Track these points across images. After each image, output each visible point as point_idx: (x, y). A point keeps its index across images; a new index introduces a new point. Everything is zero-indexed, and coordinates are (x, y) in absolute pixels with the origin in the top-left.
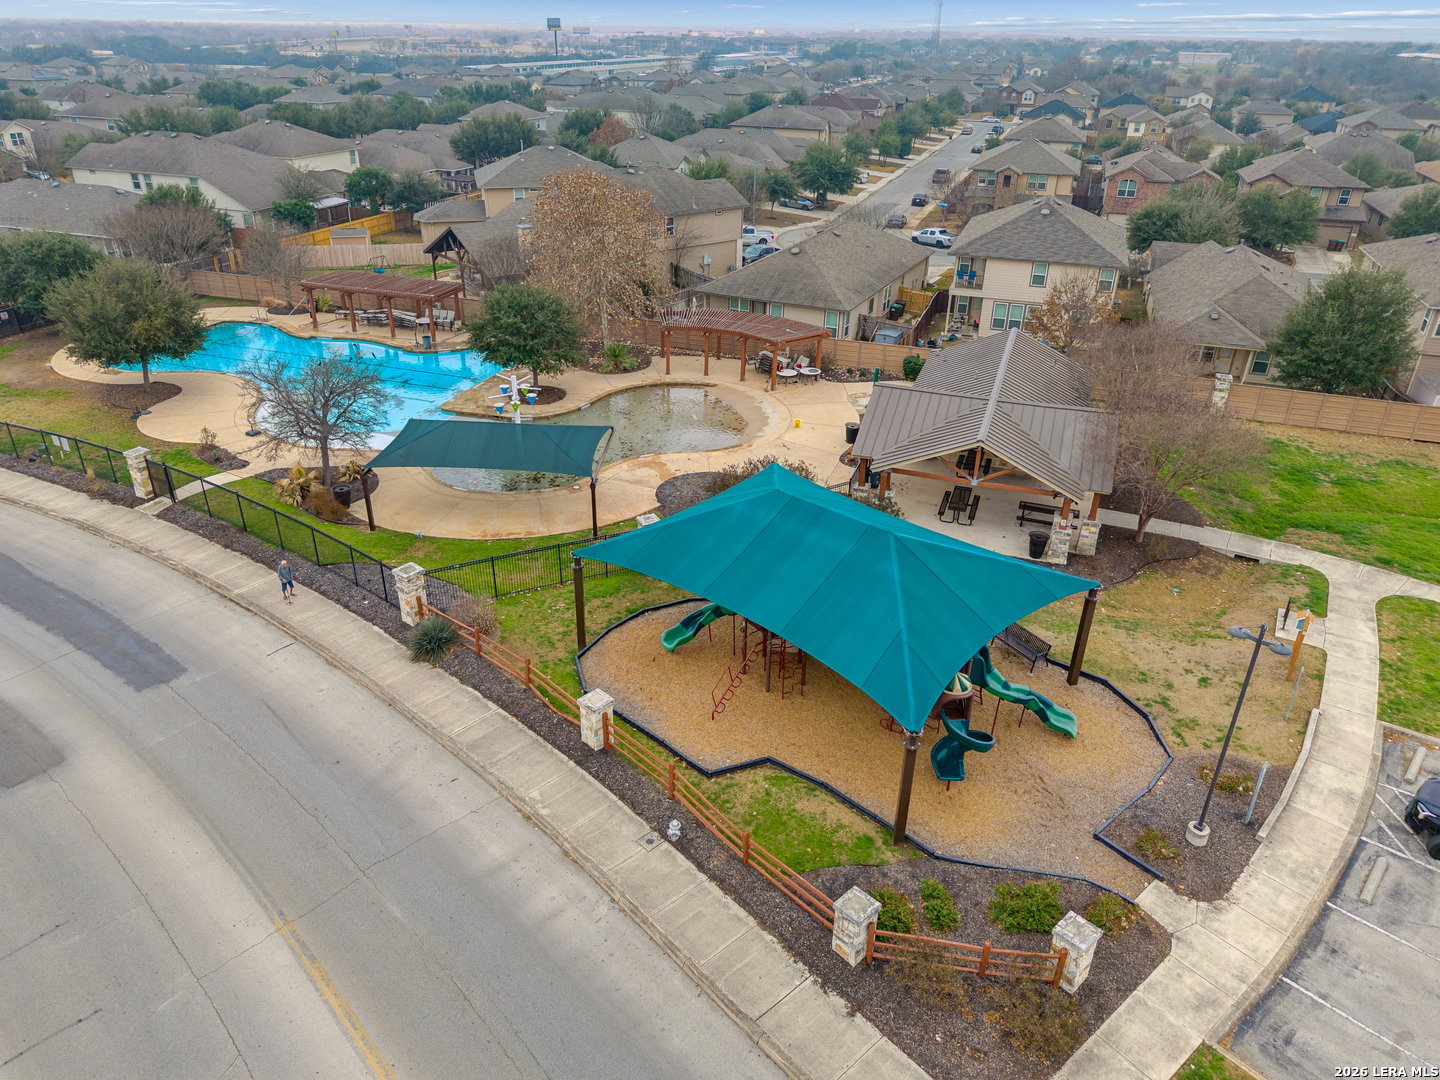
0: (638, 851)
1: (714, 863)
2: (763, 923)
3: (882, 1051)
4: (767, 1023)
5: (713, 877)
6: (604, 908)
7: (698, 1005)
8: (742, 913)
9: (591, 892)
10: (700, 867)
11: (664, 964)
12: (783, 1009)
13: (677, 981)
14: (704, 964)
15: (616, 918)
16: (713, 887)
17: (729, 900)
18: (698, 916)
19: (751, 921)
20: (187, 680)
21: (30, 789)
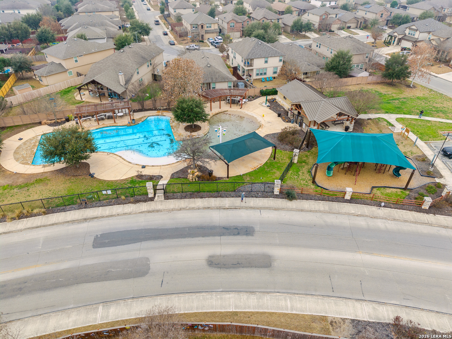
0: (380, 211)
1: (392, 206)
5: (395, 208)
6: (389, 221)
7: (419, 226)
8: (405, 211)
9: (384, 221)
11: (408, 224)
12: (428, 220)
13: (412, 225)
14: (413, 220)
16: (397, 210)
18: (402, 215)
20: (257, 228)
21: (275, 264)
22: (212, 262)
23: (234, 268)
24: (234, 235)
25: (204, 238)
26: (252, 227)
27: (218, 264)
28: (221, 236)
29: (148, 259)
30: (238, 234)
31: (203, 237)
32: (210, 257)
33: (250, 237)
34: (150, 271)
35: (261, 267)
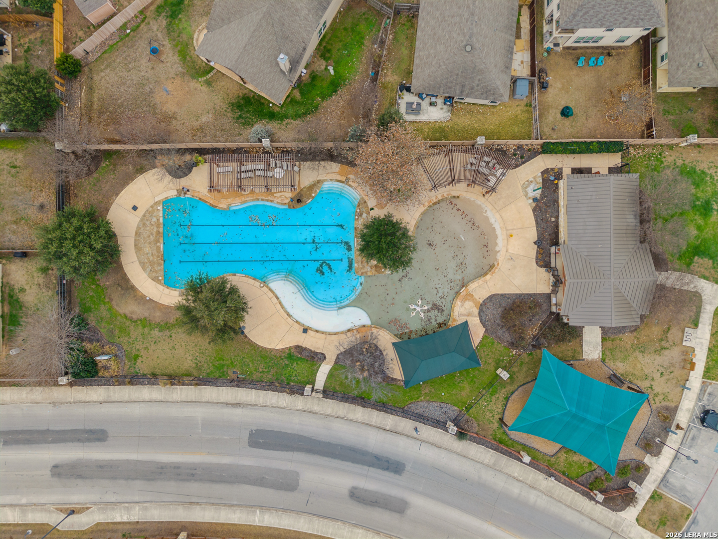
0: (545, 482)
1: (562, 481)
2: (576, 491)
3: (603, 509)
4: (583, 511)
5: (563, 484)
6: (544, 496)
7: (569, 510)
8: (571, 490)
9: (540, 494)
10: (559, 482)
11: (560, 504)
12: (585, 507)
13: (564, 507)
14: (568, 503)
15: (547, 497)
16: (563, 485)
17: (568, 488)
18: (563, 493)
19: (573, 491)
20: (408, 467)
21: (409, 512)
22: (354, 494)
23: (371, 505)
24: (383, 469)
25: (353, 465)
26: (404, 464)
27: (358, 498)
28: (370, 466)
29: (297, 474)
30: (387, 469)
31: (353, 462)
32: (354, 488)
33: (397, 476)
34: (299, 487)
35: (395, 511)
